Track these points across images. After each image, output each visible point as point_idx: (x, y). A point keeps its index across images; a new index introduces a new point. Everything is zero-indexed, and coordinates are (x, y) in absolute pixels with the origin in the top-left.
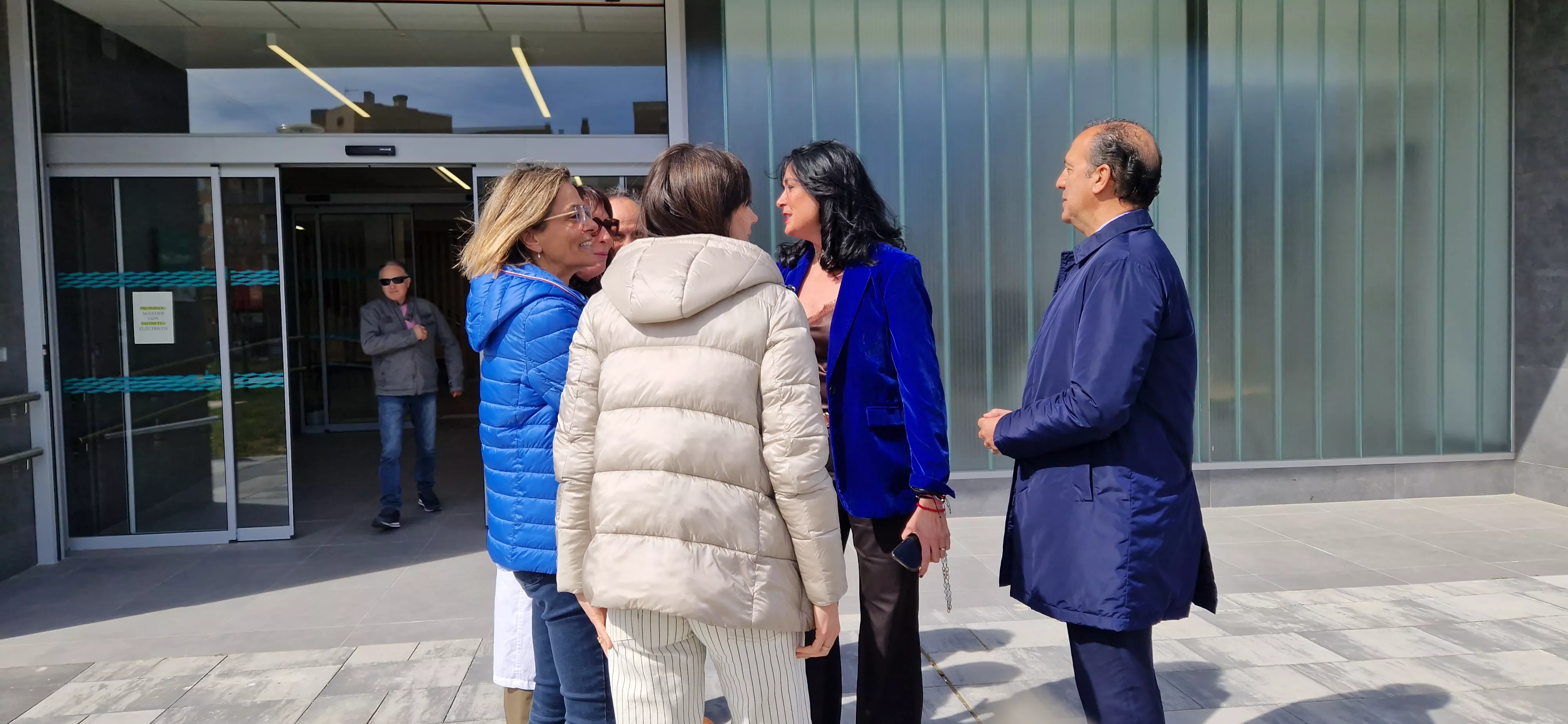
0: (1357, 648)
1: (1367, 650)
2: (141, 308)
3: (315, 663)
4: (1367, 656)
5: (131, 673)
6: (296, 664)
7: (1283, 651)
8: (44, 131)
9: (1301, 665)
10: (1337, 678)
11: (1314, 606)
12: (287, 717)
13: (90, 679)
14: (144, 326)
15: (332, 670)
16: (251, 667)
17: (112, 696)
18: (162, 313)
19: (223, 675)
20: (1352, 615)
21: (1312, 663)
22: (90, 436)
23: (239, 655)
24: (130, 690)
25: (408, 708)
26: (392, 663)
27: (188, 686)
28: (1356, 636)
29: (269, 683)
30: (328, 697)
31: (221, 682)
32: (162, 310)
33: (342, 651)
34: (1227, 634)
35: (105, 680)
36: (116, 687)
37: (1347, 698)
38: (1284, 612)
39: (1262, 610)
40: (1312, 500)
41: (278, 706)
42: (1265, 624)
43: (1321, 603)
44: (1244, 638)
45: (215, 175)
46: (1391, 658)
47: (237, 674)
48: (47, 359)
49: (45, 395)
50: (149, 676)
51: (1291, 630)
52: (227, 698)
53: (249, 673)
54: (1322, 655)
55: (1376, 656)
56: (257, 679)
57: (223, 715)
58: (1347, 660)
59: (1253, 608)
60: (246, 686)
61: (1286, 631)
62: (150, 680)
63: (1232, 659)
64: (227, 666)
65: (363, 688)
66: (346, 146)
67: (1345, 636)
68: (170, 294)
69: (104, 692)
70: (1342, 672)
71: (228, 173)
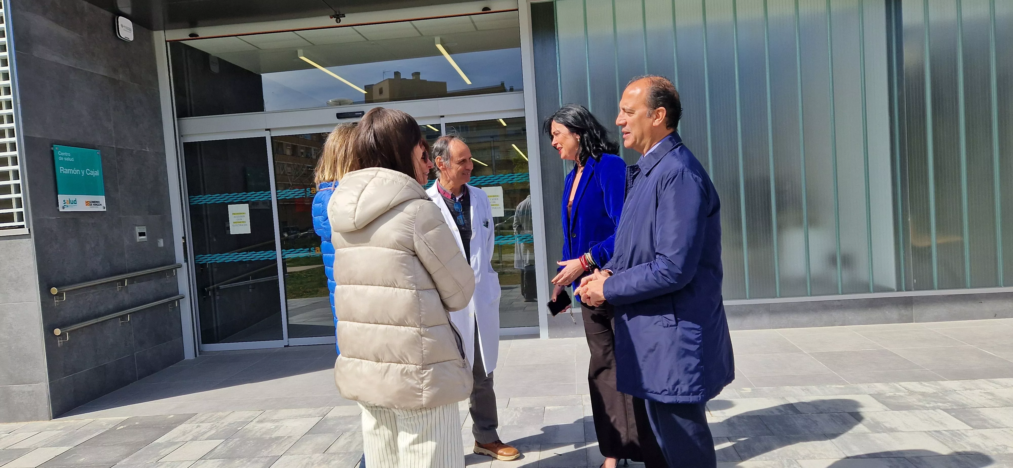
0: (984, 420)
1: (991, 422)
2: (233, 214)
3: (310, 416)
4: (989, 426)
5: (214, 419)
6: (300, 416)
7: (926, 421)
8: (178, 117)
9: (936, 431)
10: (959, 441)
11: (965, 392)
12: (285, 445)
13: (194, 422)
14: (235, 224)
15: (317, 419)
16: (275, 417)
17: (202, 431)
18: (244, 216)
19: (261, 422)
20: (990, 397)
21: (944, 430)
22: (211, 287)
23: (271, 411)
24: (211, 429)
25: (351, 442)
26: (350, 416)
27: (240, 427)
28: (987, 413)
29: (282, 426)
30: (310, 435)
31: (258, 425)
32: (244, 215)
33: (324, 409)
34: (889, 409)
35: (200, 423)
36: (205, 426)
37: (959, 455)
38: (939, 395)
39: (923, 394)
40: (995, 316)
41: (283, 439)
42: (921, 404)
43: (970, 389)
44: (901, 412)
45: (268, 136)
46: (1007, 427)
47: (267, 421)
48: (185, 244)
49: (185, 265)
50: (222, 421)
51: (939, 408)
52: (258, 434)
53: (273, 421)
54: (955, 424)
55: (996, 426)
56: (276, 424)
57: (253, 443)
58: (972, 428)
59: (916, 392)
60: (270, 428)
61: (934, 408)
62: (223, 423)
63: (885, 426)
64: (263, 416)
65: (329, 431)
66: (337, 114)
67: (979, 412)
68: (247, 205)
69: (198, 429)
70: (964, 437)
71: (275, 134)
